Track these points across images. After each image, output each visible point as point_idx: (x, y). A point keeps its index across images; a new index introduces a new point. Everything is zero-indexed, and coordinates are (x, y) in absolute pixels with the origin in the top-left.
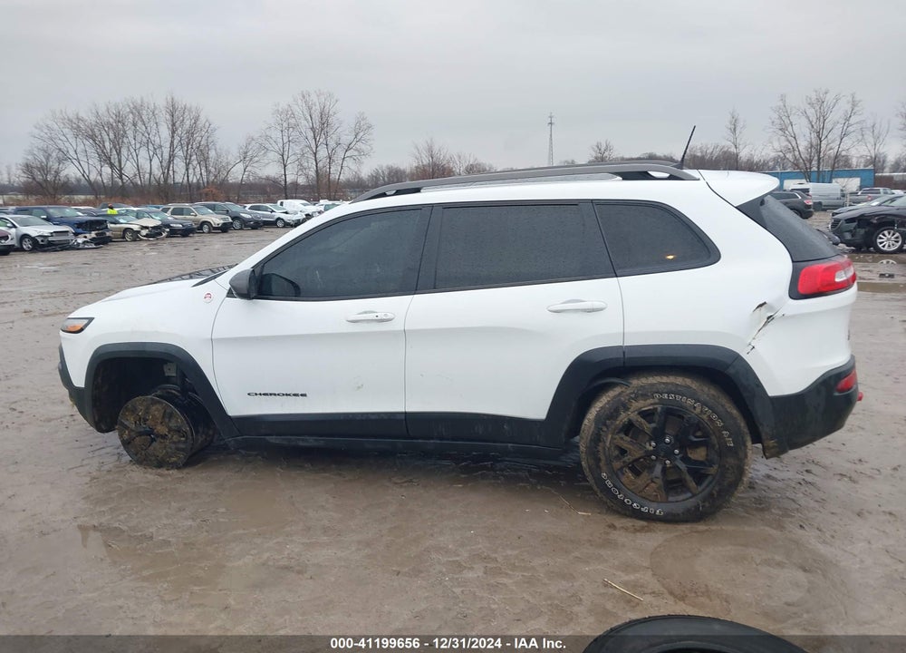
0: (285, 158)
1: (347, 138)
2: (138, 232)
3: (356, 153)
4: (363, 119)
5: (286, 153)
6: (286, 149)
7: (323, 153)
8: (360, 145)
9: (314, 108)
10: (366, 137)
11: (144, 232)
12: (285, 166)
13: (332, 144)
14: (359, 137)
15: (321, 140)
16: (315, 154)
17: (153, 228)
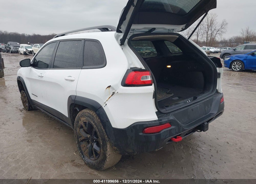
0: (198, 34)
1: (218, 28)
2: (144, 54)
3: (221, 32)
4: (225, 21)
5: (199, 33)
6: (199, 31)
7: (210, 32)
8: (222, 30)
9: (209, 19)
10: (225, 27)
11: (146, 54)
12: (198, 36)
13: (213, 29)
14: (222, 27)
15: (210, 29)
16: (207, 33)
17: (148, 53)
